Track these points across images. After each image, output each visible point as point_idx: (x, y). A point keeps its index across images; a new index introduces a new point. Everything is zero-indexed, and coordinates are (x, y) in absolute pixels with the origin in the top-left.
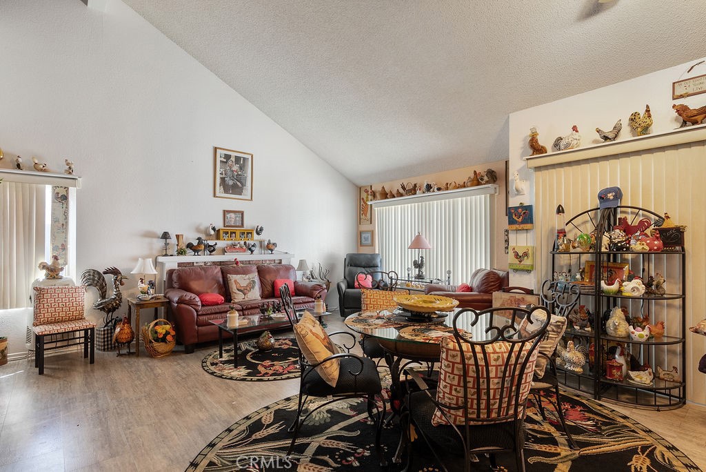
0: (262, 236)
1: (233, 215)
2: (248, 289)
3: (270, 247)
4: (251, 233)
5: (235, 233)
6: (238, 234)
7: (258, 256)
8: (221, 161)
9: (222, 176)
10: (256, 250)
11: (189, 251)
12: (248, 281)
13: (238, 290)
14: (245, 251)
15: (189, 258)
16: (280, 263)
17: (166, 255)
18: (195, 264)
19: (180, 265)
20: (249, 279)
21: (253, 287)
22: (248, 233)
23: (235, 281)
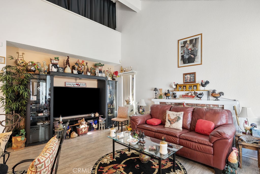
0: (208, 87)
1: (189, 76)
2: (174, 121)
3: (214, 94)
4: (196, 86)
5: (185, 86)
6: (188, 86)
7: (205, 101)
8: (182, 47)
9: (182, 55)
10: (205, 97)
11: (164, 96)
12: (175, 116)
13: (169, 120)
14: (193, 97)
15: (164, 100)
16: (223, 108)
17: (156, 98)
18: (167, 104)
19: (160, 103)
20: (176, 115)
21: (178, 121)
22: (194, 86)
23: (169, 115)
